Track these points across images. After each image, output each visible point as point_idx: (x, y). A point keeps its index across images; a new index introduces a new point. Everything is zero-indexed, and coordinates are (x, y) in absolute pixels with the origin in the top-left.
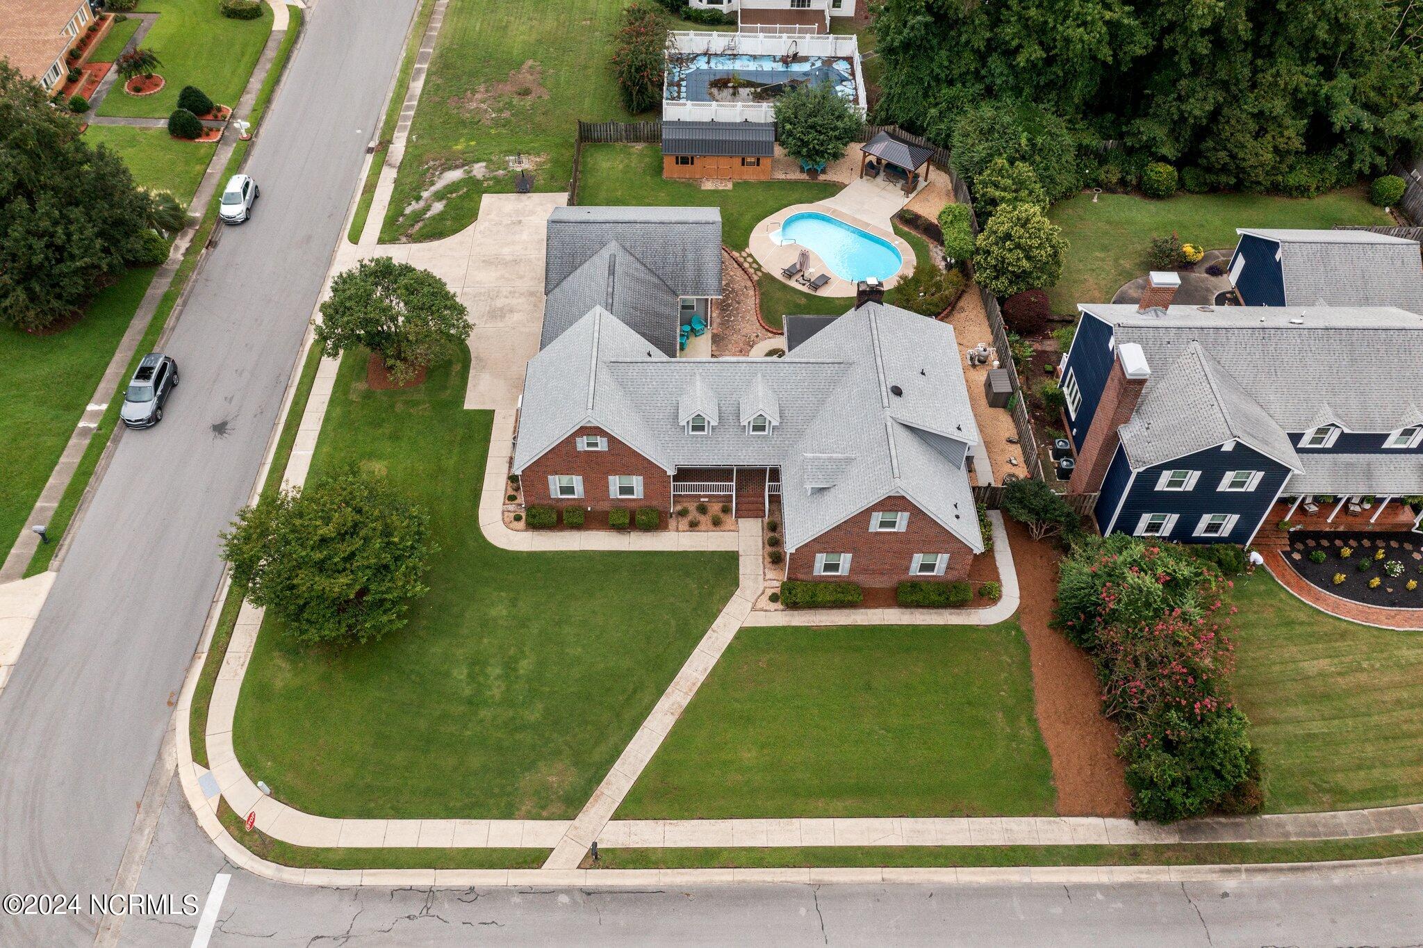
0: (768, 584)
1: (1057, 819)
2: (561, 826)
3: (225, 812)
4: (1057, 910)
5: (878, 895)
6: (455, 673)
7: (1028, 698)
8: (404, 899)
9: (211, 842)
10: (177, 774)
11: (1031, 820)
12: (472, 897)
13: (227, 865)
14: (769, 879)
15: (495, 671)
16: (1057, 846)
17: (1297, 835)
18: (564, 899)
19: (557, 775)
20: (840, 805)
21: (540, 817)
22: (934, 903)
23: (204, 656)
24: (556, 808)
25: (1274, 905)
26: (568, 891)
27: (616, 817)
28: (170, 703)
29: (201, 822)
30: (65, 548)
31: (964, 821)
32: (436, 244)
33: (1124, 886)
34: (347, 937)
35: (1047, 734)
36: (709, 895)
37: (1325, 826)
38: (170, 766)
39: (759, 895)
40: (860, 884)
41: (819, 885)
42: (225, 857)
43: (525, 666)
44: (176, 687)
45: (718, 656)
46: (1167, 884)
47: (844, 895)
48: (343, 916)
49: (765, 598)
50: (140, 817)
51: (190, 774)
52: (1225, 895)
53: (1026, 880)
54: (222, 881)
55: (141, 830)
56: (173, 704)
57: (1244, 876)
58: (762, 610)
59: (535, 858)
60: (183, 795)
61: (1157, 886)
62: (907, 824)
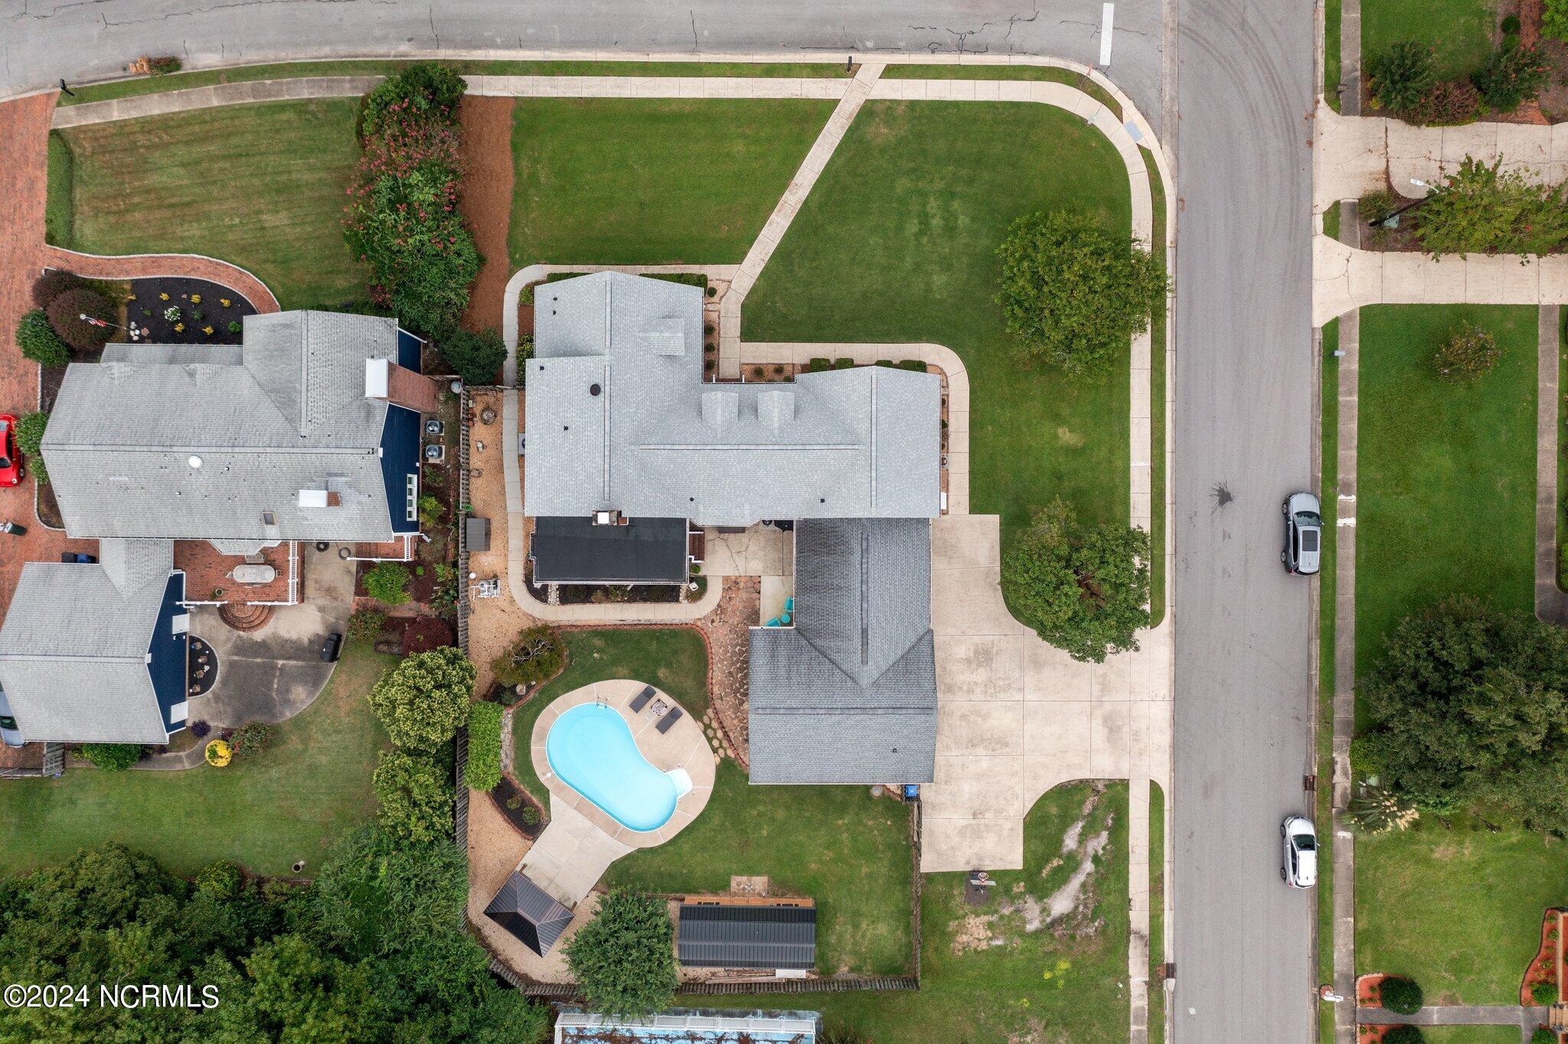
0: (716, 307)
1: (516, 95)
2: (875, 95)
3: (1117, 110)
4: (531, 31)
5: (654, 44)
6: (968, 221)
7: (519, 195)
8: (978, 45)
9: (1120, 88)
10: (1160, 141)
11: (535, 95)
12: (932, 46)
13: (1105, 71)
14: (728, 56)
15: (936, 222)
16: (521, 75)
17: (343, 81)
18: (870, 44)
19: (881, 132)
20: (674, 107)
21: (890, 101)
22: (615, 37)
23: (1168, 244)
24: (880, 108)
25: (378, 32)
26: (867, 50)
27: (836, 102)
28: (1182, 200)
29: (1131, 102)
30: (1316, 354)
31: (585, 94)
32: (1064, 778)
33: (479, 48)
34: (1012, 21)
35: (509, 163)
36: (770, 45)
37: (321, 87)
38: (1166, 148)
39: (736, 45)
40: (664, 52)
41: (693, 51)
42: (1107, 77)
43: (912, 227)
44: (1181, 214)
45: (760, 237)
46: (449, 48)
47: (676, 44)
48: (1017, 34)
49: (720, 293)
50: (1176, 108)
51: (1150, 141)
52: (410, 40)
53: (547, 53)
54: (1105, 60)
55: (1172, 99)
56: (1180, 200)
57: (393, 53)
58: (723, 281)
59: (891, 72)
60: (1150, 124)
61: (456, 46)
62: (627, 93)
